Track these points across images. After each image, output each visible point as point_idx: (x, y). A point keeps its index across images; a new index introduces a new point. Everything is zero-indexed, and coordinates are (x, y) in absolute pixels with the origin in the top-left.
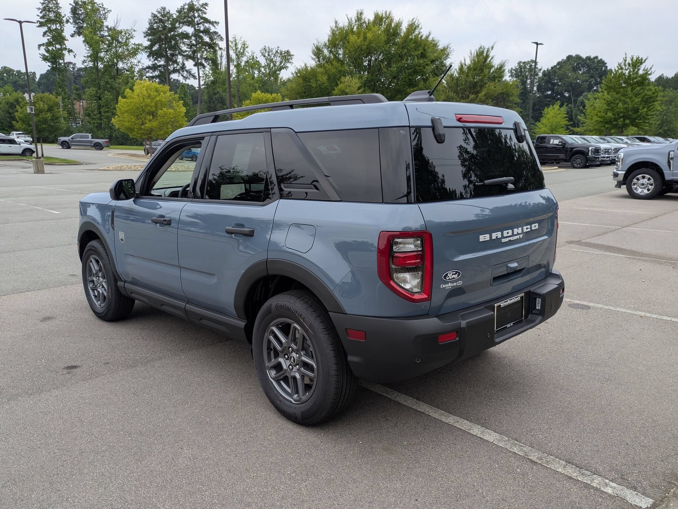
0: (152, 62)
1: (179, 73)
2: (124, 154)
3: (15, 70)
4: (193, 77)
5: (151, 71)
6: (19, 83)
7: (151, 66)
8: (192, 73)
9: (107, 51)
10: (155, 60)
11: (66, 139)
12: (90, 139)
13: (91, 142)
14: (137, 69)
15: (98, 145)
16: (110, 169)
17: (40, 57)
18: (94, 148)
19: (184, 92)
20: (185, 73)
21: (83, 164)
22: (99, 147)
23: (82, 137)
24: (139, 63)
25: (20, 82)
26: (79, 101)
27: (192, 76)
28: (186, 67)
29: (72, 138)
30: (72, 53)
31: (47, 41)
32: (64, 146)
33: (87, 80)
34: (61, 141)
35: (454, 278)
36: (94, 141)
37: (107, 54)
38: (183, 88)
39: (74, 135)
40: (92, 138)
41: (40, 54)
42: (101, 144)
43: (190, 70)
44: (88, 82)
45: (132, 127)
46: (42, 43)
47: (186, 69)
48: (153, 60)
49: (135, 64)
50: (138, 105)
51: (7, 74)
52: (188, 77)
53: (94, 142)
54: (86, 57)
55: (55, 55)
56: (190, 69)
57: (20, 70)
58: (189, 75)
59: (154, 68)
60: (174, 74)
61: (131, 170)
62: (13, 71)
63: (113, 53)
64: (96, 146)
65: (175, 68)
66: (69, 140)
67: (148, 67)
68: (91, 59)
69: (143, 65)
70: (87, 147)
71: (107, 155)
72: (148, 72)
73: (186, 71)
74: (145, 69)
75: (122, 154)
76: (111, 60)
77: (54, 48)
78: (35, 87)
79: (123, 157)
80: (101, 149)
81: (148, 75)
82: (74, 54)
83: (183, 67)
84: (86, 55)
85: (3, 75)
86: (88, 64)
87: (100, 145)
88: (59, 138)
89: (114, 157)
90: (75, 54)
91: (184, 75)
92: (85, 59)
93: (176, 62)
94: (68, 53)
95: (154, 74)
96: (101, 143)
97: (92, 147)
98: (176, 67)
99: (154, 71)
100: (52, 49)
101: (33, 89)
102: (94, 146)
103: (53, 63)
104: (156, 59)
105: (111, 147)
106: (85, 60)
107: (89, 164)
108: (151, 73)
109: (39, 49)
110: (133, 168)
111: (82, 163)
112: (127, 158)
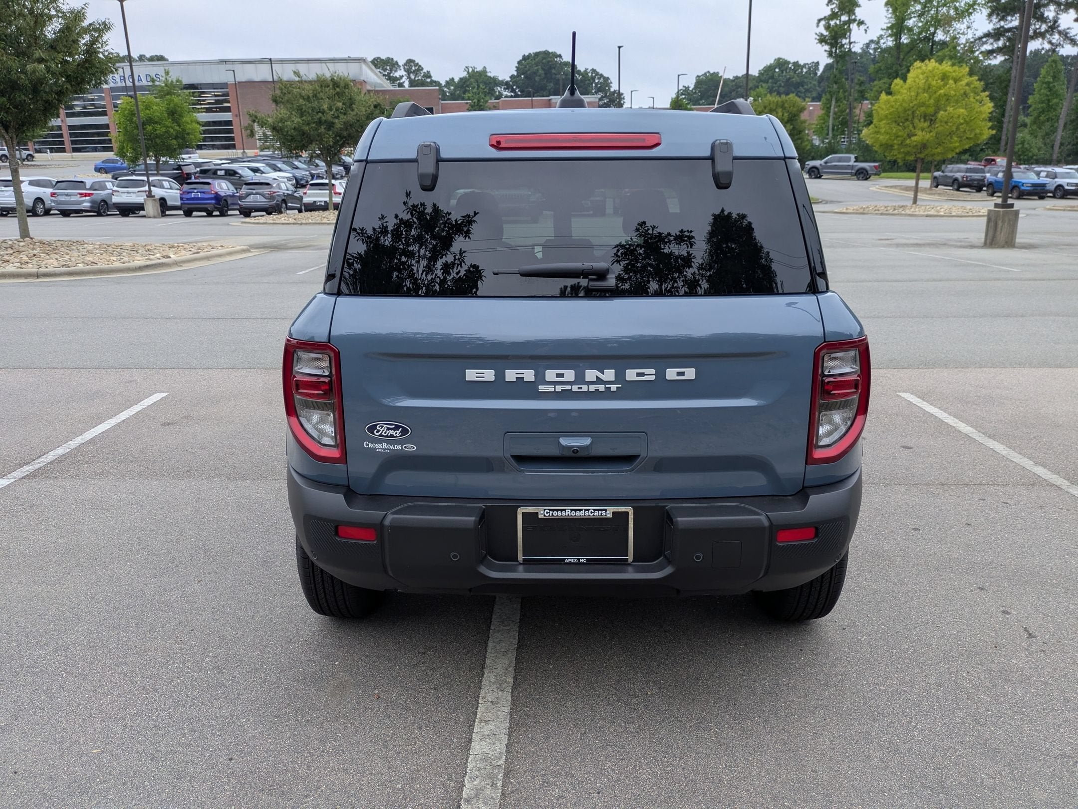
0: (994, 24)
1: (1043, 38)
2: (895, 187)
3: (792, 62)
4: (1070, 44)
5: (991, 40)
6: (793, 82)
7: (991, 31)
8: (1071, 35)
9: (920, 16)
10: (1000, 21)
11: (817, 163)
12: (851, 163)
13: (852, 167)
14: (963, 40)
15: (862, 173)
16: (848, 211)
17: (816, 39)
18: (855, 177)
19: (1054, 73)
20: (1057, 36)
21: (821, 202)
22: (863, 175)
23: (840, 160)
24: (969, 30)
25: (794, 79)
26: (860, 102)
27: (1068, 42)
28: (1059, 26)
29: (826, 163)
30: (863, 25)
31: (829, 13)
32: (812, 174)
33: (880, 67)
34: (809, 167)
35: (392, 436)
36: (857, 166)
37: (920, 20)
38: (1054, 66)
39: (830, 157)
40: (855, 162)
41: (816, 34)
42: (867, 171)
43: (1068, 31)
44: (880, 70)
45: (890, 142)
46: (823, 17)
47: (1060, 29)
48: (997, 20)
49: (961, 32)
50: (906, 105)
51: (780, 69)
52: (1062, 43)
53: (857, 168)
54: (884, 29)
55: (836, 33)
56: (1068, 29)
57: (797, 62)
58: (1064, 40)
59: (997, 34)
60: (1033, 41)
61: (876, 214)
62: (789, 63)
63: (932, 17)
64: (860, 174)
65: (1038, 31)
66: (821, 165)
67: (988, 35)
68: (892, 31)
69: (975, 32)
70: (846, 176)
71: (868, 188)
72: (985, 43)
73: (1060, 33)
74: (980, 38)
75: (892, 187)
76: (925, 28)
77: (838, 22)
78: (814, 85)
79: (891, 191)
80: (866, 179)
81: (983, 48)
82: (866, 27)
83: (1054, 26)
84: (885, 27)
85: (775, 71)
86: (885, 40)
87: (865, 172)
88: (807, 163)
89: (877, 192)
90: (868, 27)
91: (1054, 41)
92: (882, 33)
93: (1042, 19)
94: (857, 27)
95: (996, 46)
96: (868, 168)
97: (852, 176)
98: (1038, 29)
99: (999, 39)
100: (836, 23)
101: (810, 88)
102: (856, 173)
103: (832, 45)
104: (1003, 18)
105: (883, 175)
106: (881, 35)
107: (832, 202)
108: (992, 44)
109: (818, 26)
110: (882, 210)
111: (820, 200)
112: (897, 194)
